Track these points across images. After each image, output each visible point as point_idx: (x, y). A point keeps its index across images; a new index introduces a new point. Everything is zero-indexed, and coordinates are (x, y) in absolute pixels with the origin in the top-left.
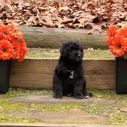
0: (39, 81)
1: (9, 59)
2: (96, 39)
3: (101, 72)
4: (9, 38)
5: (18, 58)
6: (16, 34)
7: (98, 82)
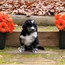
2: (49, 21)
3: (52, 38)
5: (10, 31)
6: (9, 19)
7: (50, 43)
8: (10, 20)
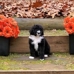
0: (26, 49)
1: (10, 37)
2: (57, 24)
3: (61, 42)
4: (10, 25)
5: (14, 36)
6: (13, 23)
7: (59, 48)
8: (15, 24)
